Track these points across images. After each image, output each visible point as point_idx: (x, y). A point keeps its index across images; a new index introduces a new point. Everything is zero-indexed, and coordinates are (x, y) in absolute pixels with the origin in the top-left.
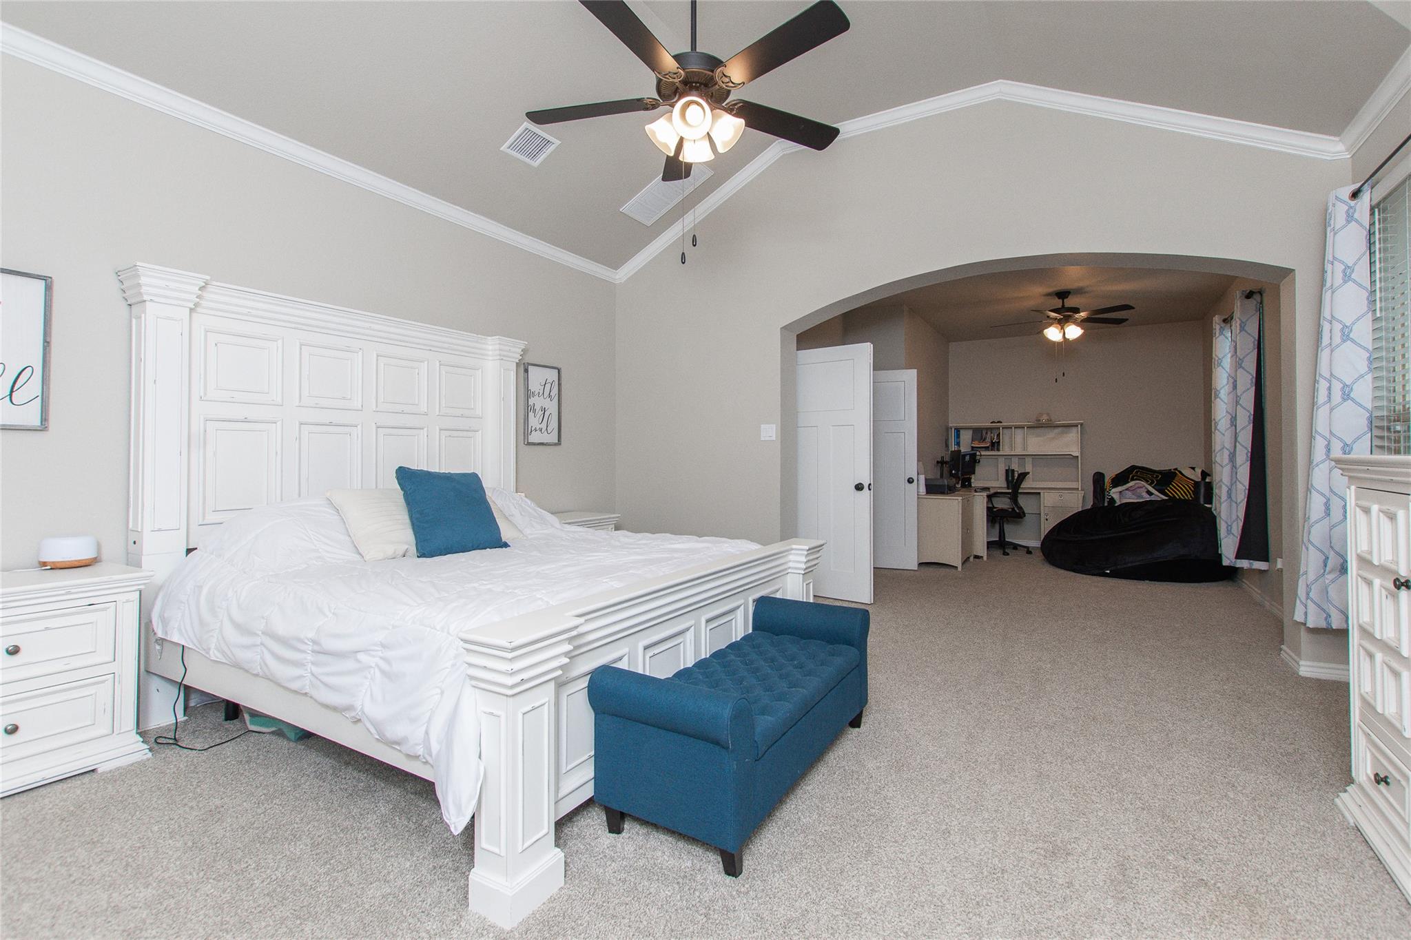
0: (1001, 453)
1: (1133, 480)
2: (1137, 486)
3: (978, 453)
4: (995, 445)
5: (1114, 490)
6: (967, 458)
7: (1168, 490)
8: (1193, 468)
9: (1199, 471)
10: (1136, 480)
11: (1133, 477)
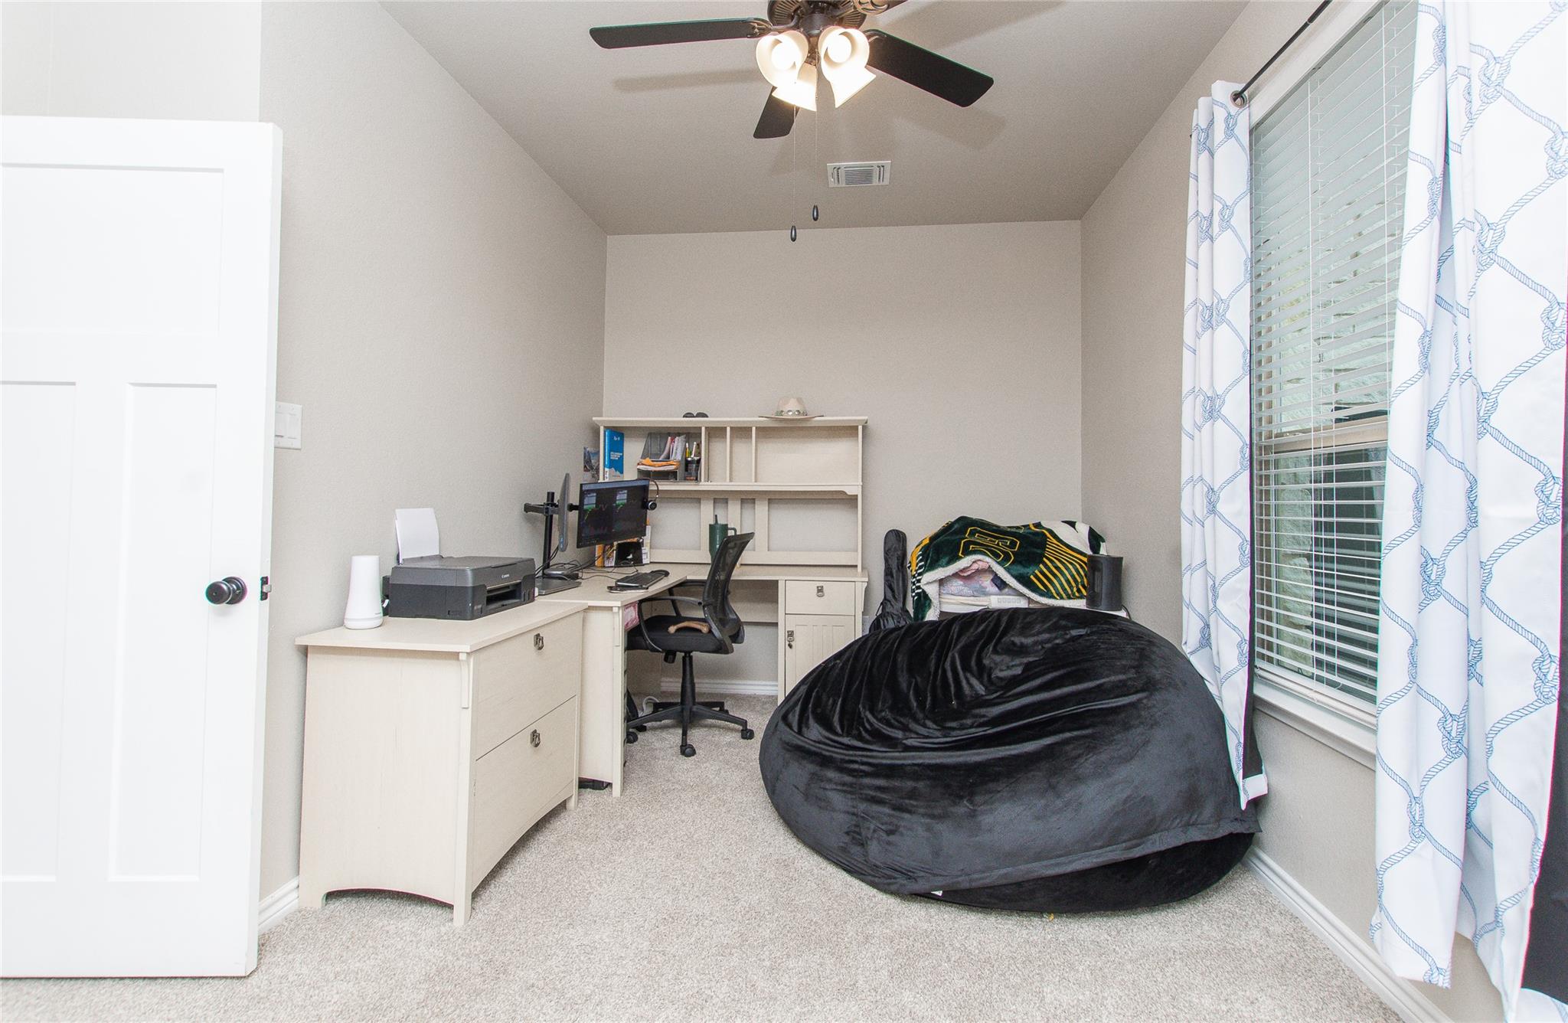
0: (704, 486)
1: (967, 553)
2: (975, 566)
3: (652, 487)
4: (690, 468)
5: (929, 577)
6: (622, 498)
7: (1036, 576)
8: (1072, 524)
9: (1083, 529)
10: (974, 552)
11: (967, 544)
